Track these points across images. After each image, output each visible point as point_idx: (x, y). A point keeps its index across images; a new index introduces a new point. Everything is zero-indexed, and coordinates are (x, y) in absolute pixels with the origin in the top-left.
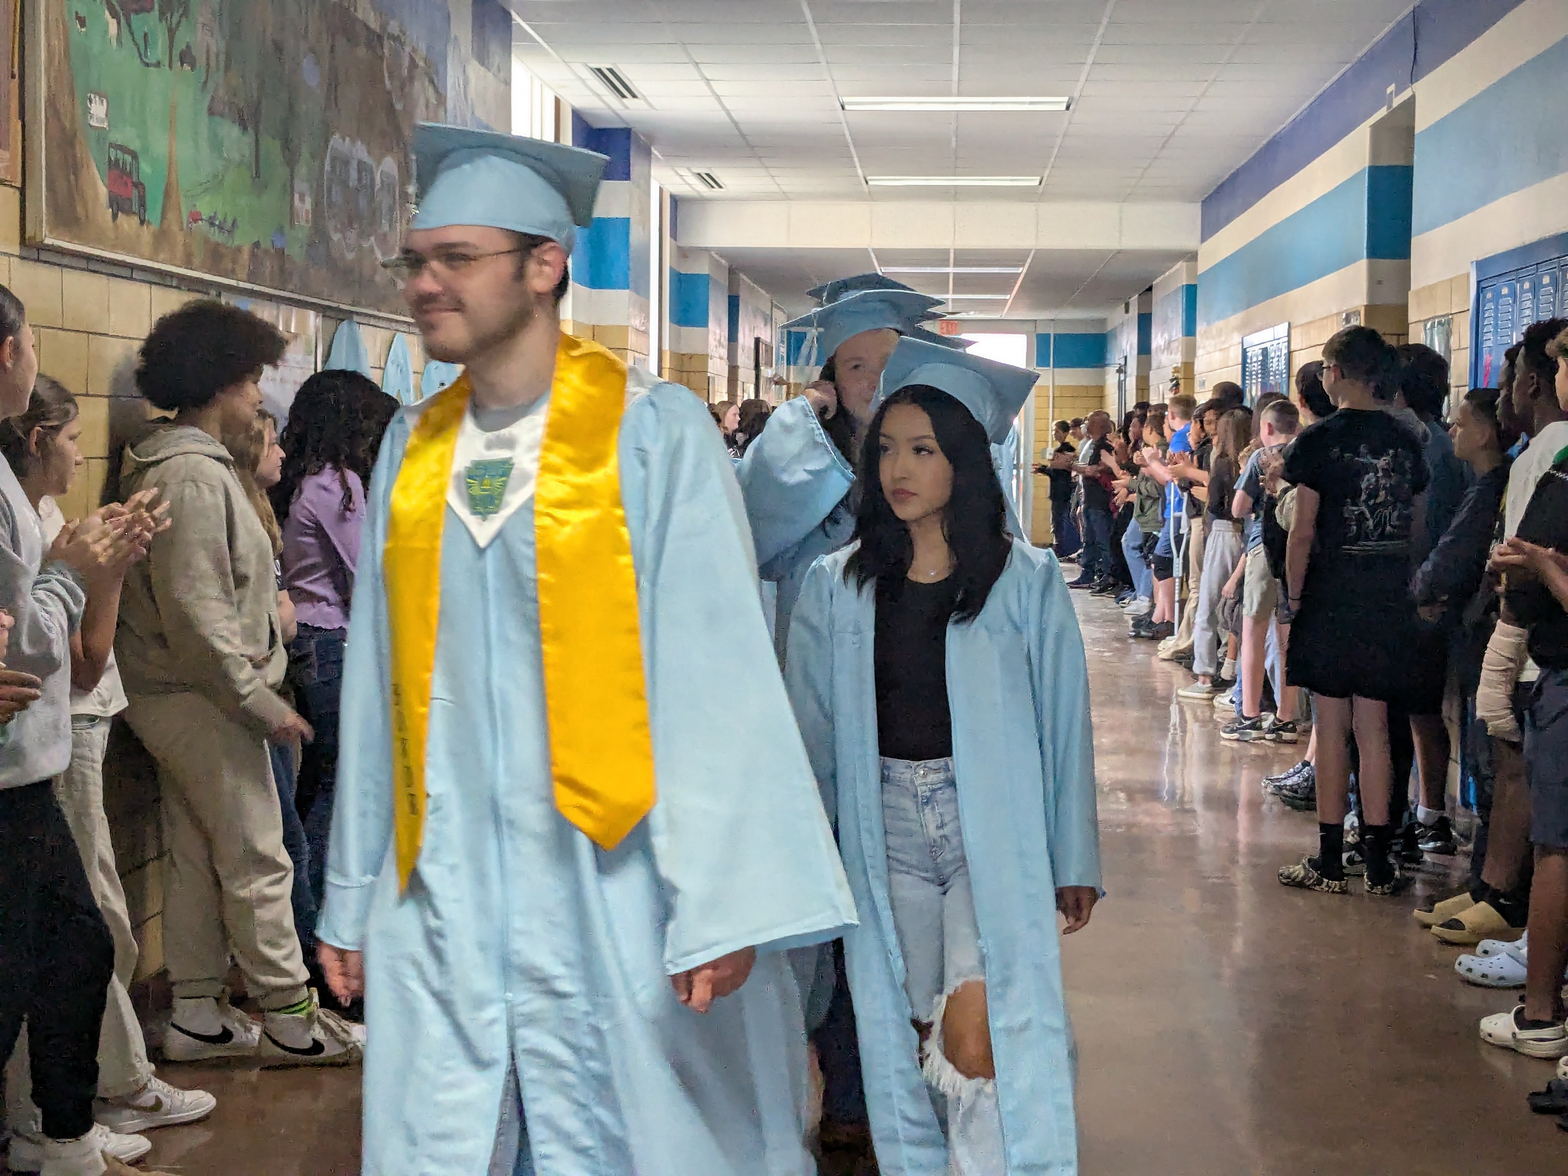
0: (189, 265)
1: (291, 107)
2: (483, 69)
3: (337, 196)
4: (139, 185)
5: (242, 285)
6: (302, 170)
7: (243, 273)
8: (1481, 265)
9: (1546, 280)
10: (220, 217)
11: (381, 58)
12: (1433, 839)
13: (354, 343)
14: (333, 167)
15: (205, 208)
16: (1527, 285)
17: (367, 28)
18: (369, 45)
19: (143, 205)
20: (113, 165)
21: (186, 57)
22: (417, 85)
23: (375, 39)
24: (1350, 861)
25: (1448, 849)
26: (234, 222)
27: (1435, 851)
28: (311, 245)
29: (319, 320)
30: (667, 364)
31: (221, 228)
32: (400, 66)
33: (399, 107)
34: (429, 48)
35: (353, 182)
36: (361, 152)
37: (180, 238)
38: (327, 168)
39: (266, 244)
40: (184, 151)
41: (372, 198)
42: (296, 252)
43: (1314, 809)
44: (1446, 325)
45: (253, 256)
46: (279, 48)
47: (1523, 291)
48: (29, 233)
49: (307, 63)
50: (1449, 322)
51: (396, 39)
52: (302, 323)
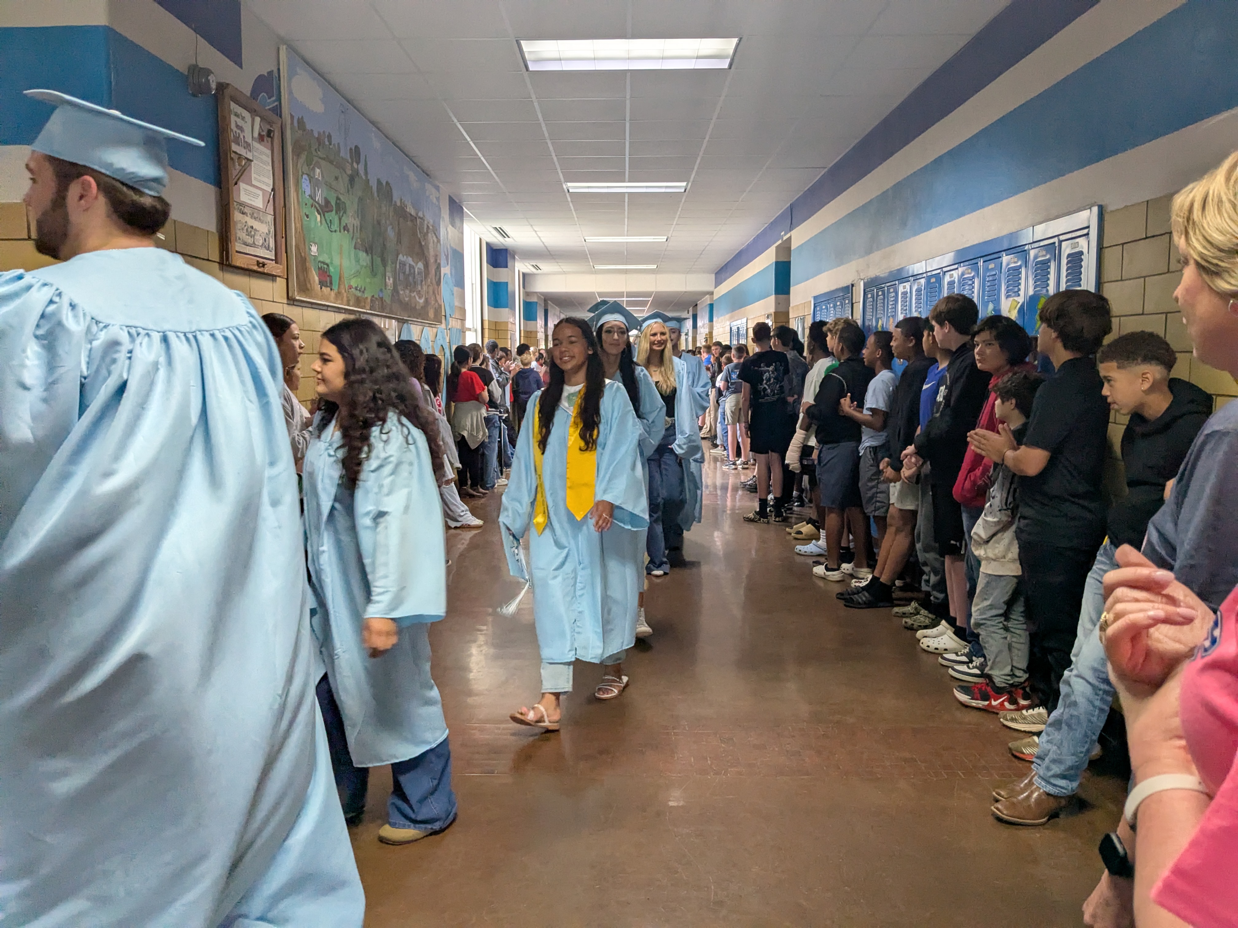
0: (348, 306)
1: (384, 245)
2: (453, 229)
3: (402, 277)
4: (330, 276)
5: (368, 311)
6: (389, 269)
7: (368, 307)
8: (815, 298)
9: (838, 303)
10: (360, 287)
11: (416, 226)
12: (797, 502)
13: (409, 331)
14: (400, 267)
15: (353, 283)
16: (832, 305)
17: (411, 215)
18: (412, 221)
19: (331, 283)
20: (320, 269)
21: (346, 228)
22: (430, 235)
23: (414, 219)
24: (770, 510)
25: (802, 505)
26: (365, 289)
27: (797, 506)
28: (393, 295)
29: (396, 323)
30: (522, 335)
31: (360, 291)
32: (423, 228)
33: (423, 244)
34: (434, 222)
35: (407, 273)
36: (410, 260)
37: (345, 295)
38: (398, 267)
39: (376, 296)
40: (346, 263)
41: (414, 277)
42: (387, 299)
43: (756, 492)
44: (803, 320)
45: (372, 300)
46: (379, 223)
47: (830, 307)
48: (290, 295)
49: (389, 228)
50: (804, 318)
51: (421, 218)
52: (390, 324)
